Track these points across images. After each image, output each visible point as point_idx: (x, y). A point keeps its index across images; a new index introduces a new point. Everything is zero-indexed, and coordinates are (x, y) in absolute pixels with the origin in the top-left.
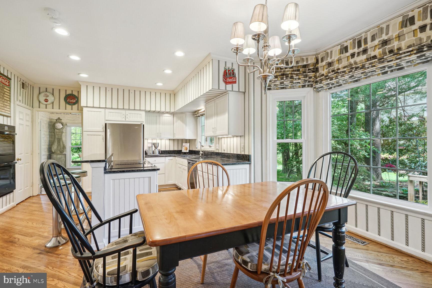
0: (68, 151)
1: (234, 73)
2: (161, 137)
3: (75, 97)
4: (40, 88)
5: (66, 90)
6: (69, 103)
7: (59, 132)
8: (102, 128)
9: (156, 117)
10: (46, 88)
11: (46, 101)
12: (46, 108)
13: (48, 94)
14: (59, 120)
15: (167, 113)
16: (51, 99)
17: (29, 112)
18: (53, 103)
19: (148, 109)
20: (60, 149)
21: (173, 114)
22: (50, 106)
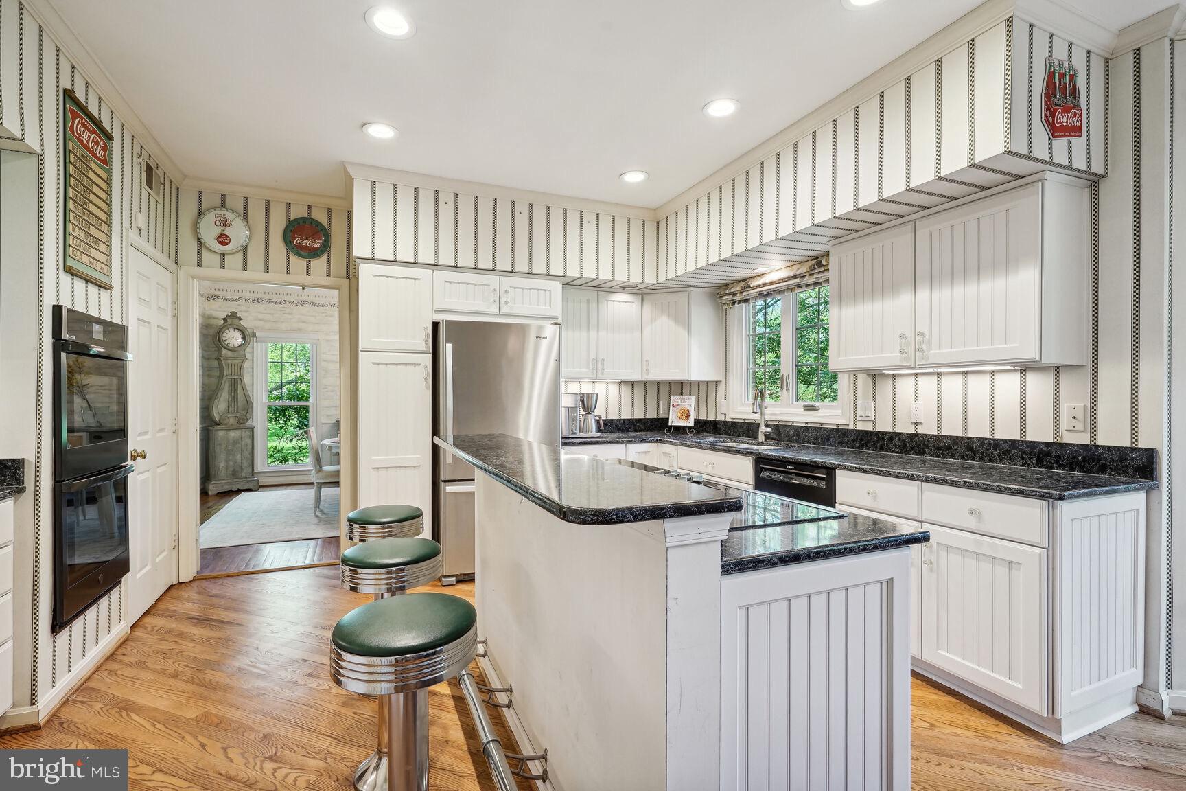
0: (260, 418)
1: (1075, 85)
2: (602, 373)
3: (319, 228)
4: (200, 193)
5: (289, 205)
6: (299, 251)
7: (235, 358)
8: (422, 341)
9: (589, 302)
10: (223, 196)
11: (223, 239)
12: (223, 267)
13: (229, 215)
14: (232, 320)
15: (625, 288)
16: (238, 233)
17: (166, 278)
18: (245, 249)
19: (573, 272)
20: (237, 412)
21: (641, 293)
22: (235, 261)
